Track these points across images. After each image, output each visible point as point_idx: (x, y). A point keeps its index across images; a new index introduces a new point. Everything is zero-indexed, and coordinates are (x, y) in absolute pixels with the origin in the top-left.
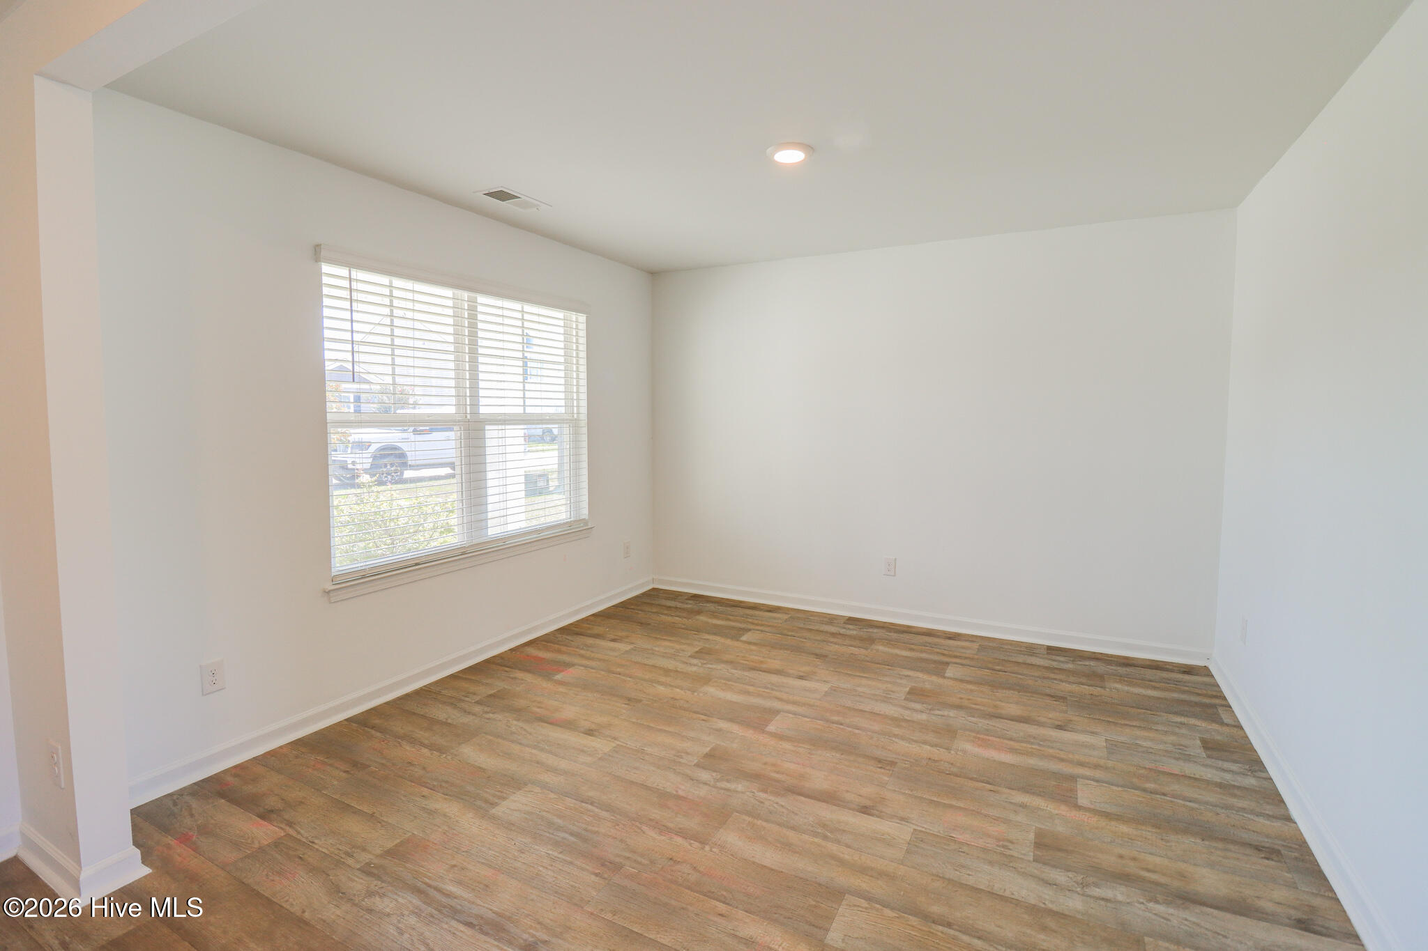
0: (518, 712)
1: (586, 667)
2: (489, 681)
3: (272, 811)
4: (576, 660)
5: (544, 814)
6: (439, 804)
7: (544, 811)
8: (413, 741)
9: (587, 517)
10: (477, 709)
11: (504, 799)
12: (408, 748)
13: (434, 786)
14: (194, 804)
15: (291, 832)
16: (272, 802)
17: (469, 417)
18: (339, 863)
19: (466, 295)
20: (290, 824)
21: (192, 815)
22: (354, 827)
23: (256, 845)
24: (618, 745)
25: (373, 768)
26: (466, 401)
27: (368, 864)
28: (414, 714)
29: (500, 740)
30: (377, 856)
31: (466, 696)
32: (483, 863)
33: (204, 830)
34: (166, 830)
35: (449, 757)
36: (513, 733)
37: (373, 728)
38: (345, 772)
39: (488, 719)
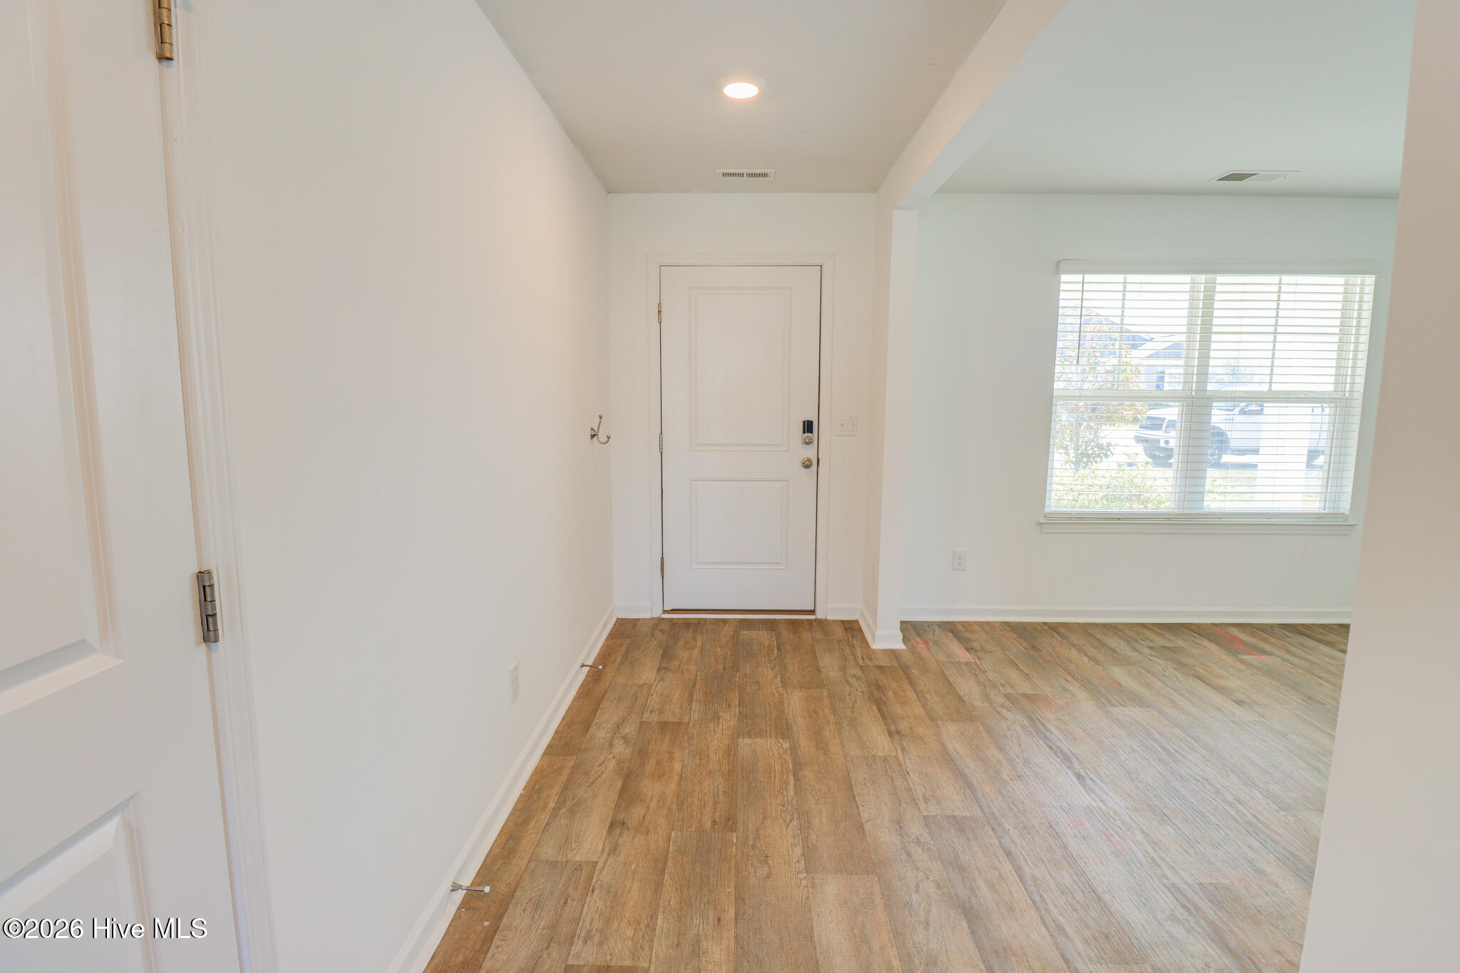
0: (1180, 665)
1: (1284, 660)
2: (1171, 637)
3: (972, 649)
4: (1277, 652)
5: (1149, 727)
6: (1075, 688)
7: (1150, 725)
8: (1080, 650)
9: (1347, 513)
10: (1146, 651)
11: (1124, 706)
12: (1074, 653)
13: (1077, 678)
14: (937, 630)
15: (977, 661)
16: (976, 645)
17: (1193, 393)
18: (995, 686)
19: (1202, 278)
20: (979, 658)
21: (934, 635)
22: (1013, 675)
23: (958, 659)
24: (1262, 721)
25: (1043, 653)
26: (1193, 379)
27: (1010, 694)
28: (1093, 636)
29: (1149, 676)
30: (1018, 694)
31: (1143, 641)
32: (1081, 728)
33: (936, 643)
34: (919, 636)
35: (1100, 669)
36: (1164, 675)
37: (1058, 633)
38: (1025, 648)
39: (1150, 660)
